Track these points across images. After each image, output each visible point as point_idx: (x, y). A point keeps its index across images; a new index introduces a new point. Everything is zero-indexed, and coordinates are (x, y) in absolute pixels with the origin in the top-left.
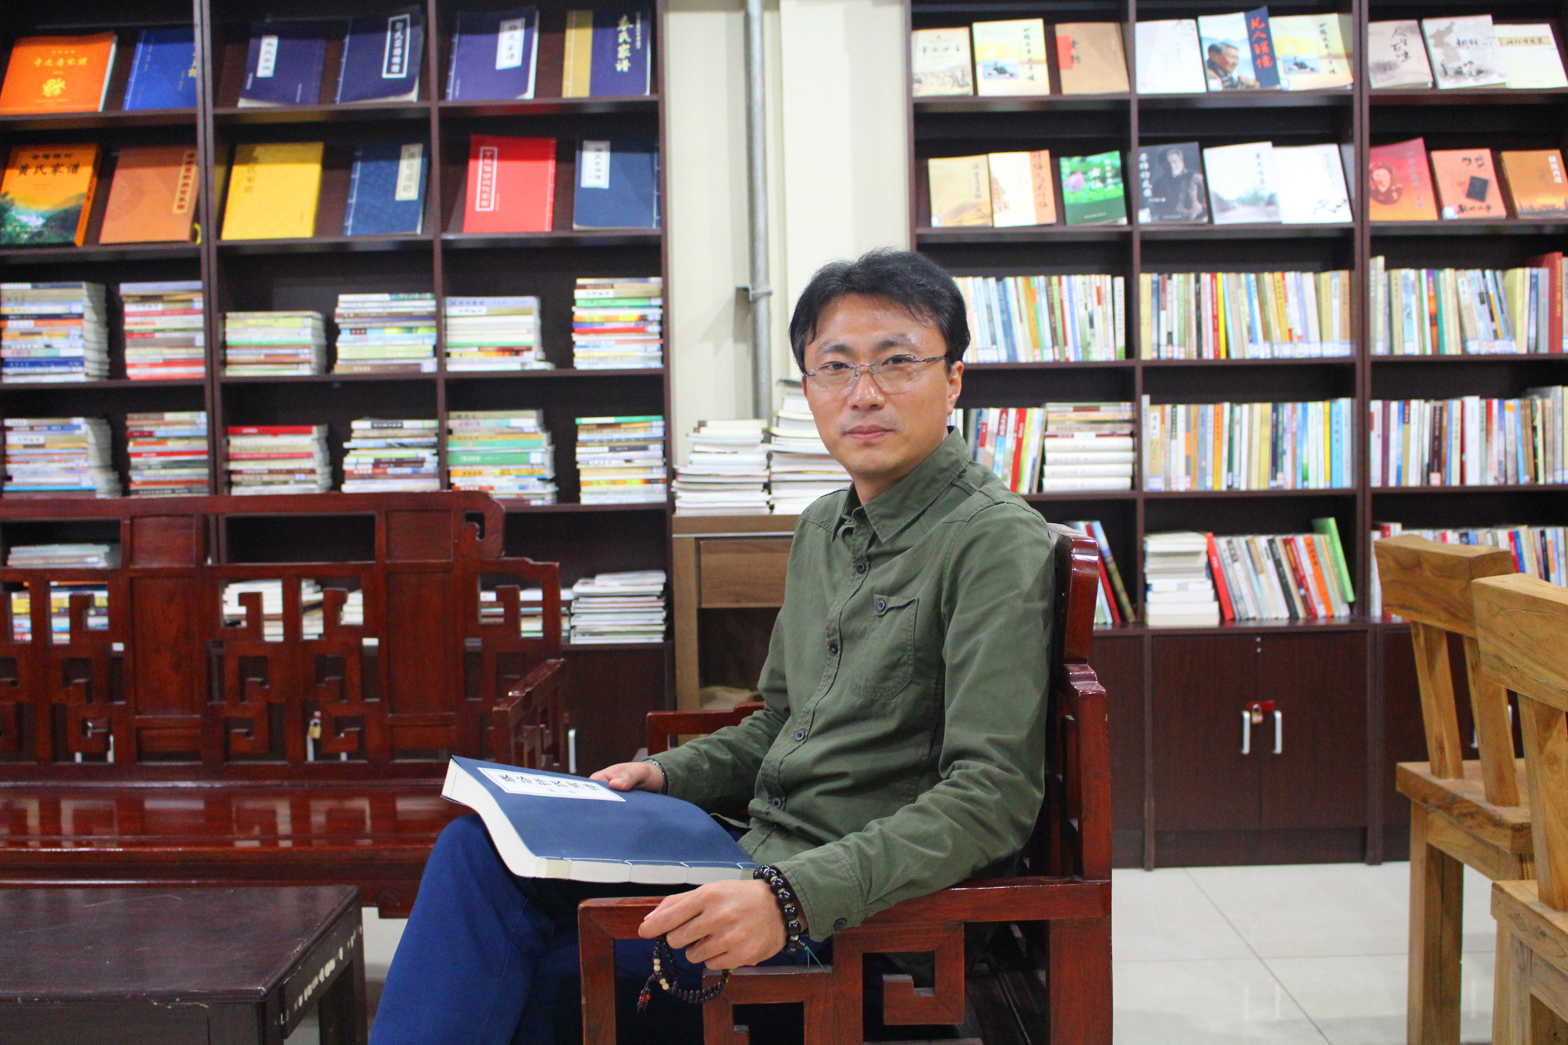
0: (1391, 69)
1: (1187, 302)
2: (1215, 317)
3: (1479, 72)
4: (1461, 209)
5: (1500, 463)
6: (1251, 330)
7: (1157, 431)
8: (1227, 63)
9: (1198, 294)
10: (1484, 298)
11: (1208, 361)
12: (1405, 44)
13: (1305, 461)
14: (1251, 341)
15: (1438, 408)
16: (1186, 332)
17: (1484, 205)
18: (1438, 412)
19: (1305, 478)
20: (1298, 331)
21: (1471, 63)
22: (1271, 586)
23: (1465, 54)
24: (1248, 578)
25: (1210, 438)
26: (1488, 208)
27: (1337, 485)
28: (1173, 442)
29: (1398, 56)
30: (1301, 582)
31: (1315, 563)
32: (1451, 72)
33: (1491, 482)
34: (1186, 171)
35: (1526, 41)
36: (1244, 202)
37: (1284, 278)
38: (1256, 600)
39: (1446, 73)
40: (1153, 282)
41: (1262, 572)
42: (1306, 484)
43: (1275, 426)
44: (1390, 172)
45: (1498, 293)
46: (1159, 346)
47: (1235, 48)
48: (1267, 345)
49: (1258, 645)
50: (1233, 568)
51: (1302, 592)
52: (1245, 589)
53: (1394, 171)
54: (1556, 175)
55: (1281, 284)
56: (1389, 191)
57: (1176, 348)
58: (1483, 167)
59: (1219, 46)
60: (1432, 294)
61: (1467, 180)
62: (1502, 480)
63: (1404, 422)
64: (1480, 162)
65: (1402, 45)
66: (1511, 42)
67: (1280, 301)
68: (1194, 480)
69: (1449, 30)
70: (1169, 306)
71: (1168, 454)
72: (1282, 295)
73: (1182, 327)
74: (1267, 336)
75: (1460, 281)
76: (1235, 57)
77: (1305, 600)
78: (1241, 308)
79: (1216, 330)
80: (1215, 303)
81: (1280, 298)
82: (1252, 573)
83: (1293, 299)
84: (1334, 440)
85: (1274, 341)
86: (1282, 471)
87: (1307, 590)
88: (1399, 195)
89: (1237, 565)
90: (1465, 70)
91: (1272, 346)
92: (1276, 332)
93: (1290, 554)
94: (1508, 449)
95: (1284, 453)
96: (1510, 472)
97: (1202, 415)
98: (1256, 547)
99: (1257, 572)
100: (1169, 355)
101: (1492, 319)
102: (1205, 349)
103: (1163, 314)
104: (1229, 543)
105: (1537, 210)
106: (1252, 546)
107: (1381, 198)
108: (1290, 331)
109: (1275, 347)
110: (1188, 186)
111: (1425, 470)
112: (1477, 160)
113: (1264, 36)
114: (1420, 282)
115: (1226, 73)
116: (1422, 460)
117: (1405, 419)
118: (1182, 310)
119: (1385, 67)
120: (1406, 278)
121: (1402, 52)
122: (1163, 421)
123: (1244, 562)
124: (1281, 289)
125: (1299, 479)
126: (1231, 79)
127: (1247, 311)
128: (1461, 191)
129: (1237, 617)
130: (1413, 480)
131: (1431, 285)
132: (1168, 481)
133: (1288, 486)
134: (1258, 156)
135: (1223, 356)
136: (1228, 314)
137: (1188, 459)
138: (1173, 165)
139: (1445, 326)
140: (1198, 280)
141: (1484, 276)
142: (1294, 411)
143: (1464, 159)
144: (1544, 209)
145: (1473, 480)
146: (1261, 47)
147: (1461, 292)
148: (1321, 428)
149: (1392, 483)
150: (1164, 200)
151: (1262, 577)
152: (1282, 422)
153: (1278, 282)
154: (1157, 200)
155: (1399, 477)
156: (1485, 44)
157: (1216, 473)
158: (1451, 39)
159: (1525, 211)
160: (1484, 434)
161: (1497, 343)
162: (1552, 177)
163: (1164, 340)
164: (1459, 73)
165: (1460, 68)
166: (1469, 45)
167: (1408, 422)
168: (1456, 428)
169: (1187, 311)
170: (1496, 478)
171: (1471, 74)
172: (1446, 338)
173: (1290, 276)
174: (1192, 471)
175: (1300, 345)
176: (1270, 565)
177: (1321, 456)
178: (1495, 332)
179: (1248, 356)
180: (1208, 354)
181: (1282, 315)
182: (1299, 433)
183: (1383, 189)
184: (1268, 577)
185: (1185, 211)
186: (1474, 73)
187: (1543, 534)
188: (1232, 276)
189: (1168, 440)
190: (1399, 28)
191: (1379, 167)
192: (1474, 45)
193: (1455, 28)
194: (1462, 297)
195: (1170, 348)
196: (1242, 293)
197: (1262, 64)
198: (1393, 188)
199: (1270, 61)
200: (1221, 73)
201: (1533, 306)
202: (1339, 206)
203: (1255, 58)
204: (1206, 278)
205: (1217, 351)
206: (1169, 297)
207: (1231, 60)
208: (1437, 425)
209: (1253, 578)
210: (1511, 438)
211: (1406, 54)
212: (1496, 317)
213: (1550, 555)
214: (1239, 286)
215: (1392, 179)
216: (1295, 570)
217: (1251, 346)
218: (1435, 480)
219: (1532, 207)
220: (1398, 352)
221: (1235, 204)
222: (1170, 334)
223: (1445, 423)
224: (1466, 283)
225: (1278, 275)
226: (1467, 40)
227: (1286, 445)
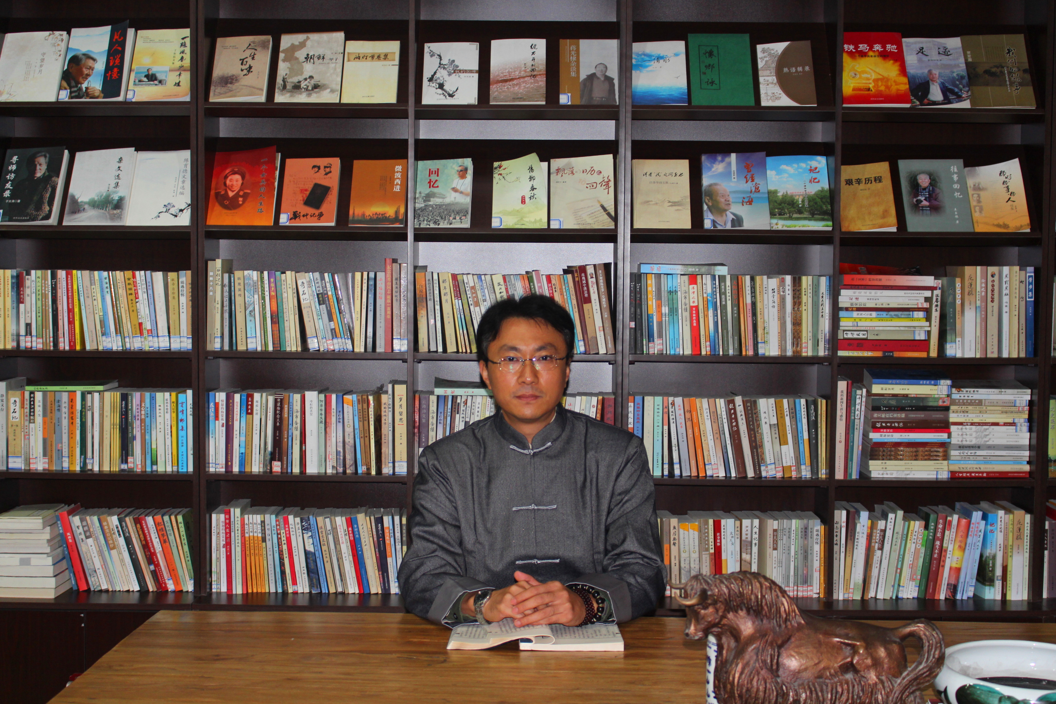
0: (231, 83)
1: (44, 296)
2: (70, 311)
3: (316, 87)
4: (295, 216)
5: (338, 453)
6: (103, 323)
7: (17, 415)
8: (81, 73)
9: (54, 289)
10: (322, 299)
11: (64, 352)
12: (253, 58)
13: (154, 446)
14: (103, 334)
15: (279, 400)
16: (44, 325)
17: (317, 212)
18: (279, 404)
19: (154, 462)
20: (148, 325)
21: (311, 77)
22: (122, 561)
23: (308, 69)
24: (101, 553)
25: (65, 422)
26: (321, 215)
27: (183, 470)
28: (32, 425)
29: (242, 70)
30: (151, 558)
31: (164, 541)
32: (289, 87)
33: (330, 471)
34: (47, 174)
35: (373, 57)
36: (94, 204)
37: (134, 276)
38: (108, 574)
39: (284, 87)
40: (12, 277)
41: (114, 548)
42: (155, 468)
43: (125, 414)
44: (243, 178)
45: (337, 294)
46: (18, 335)
47: (94, 60)
48: (119, 338)
49: (82, 620)
50: (87, 544)
51: (152, 567)
52: (98, 564)
53: (247, 176)
54: (397, 184)
55: (131, 281)
56: (237, 196)
57: (34, 339)
58: (329, 175)
59: (81, 56)
60: (273, 294)
61: (310, 187)
62: (341, 470)
63: (247, 413)
64: (328, 170)
65: (249, 60)
66: (359, 58)
67: (130, 297)
68: (50, 462)
69: (302, 45)
70: (27, 299)
71: (27, 436)
72: (133, 292)
73: (40, 319)
74: (119, 330)
75: (299, 283)
76: (92, 69)
77: (156, 575)
78: (95, 303)
79: (71, 322)
80: (70, 298)
81: (131, 294)
82: (105, 548)
83: (142, 296)
84: (180, 428)
85: (126, 334)
86: (133, 455)
87: (157, 565)
88: (244, 202)
89: (90, 541)
90: (303, 85)
91: (123, 339)
92: (127, 326)
93: (141, 532)
94: (347, 440)
95: (134, 438)
96: (349, 462)
97: (59, 401)
98: (108, 525)
99: (110, 548)
100: (29, 345)
101: (331, 319)
102: (61, 340)
103: (22, 306)
104: (82, 520)
105: (368, 218)
106: (105, 524)
107: (227, 203)
108: (140, 324)
109: (127, 340)
110: (45, 188)
111: (268, 457)
112: (325, 167)
113: (120, 49)
114: (262, 282)
115: (78, 83)
116: (265, 449)
117: (249, 410)
118: (39, 303)
119: (228, 81)
120: (250, 278)
121: (248, 66)
122: (22, 406)
123: (97, 539)
124: (132, 286)
125: (149, 462)
126: (80, 89)
127: (100, 306)
128: (300, 198)
129: (92, 589)
130: (256, 468)
131: (272, 285)
132: (28, 461)
133: (139, 469)
134: (121, 160)
135: (78, 348)
136: (83, 307)
137: (45, 441)
138: (38, 167)
139: (286, 324)
140: (54, 277)
141: (323, 278)
142: (142, 400)
143: (314, 167)
144: (375, 217)
145: (312, 469)
146: (115, 59)
147: (301, 293)
148: (168, 416)
149: (236, 469)
150: (19, 201)
151: (114, 552)
152: (132, 409)
153: (129, 279)
154: (13, 201)
155: (242, 463)
156: (331, 59)
157: (71, 455)
158: (301, 55)
159: (356, 218)
160: (323, 425)
161: (335, 341)
162: (393, 185)
163: (23, 332)
164: (297, 87)
165: (299, 82)
166: (316, 59)
167: (252, 413)
168: (297, 420)
169: (44, 305)
170: (333, 467)
171: (307, 89)
172: (287, 334)
173: (140, 275)
174: (49, 453)
175: (151, 338)
176: (121, 541)
177: (168, 442)
178: (333, 331)
179: (101, 348)
180: (64, 345)
181: (133, 310)
182: (148, 420)
183: (231, 194)
184: (120, 553)
185: (34, 213)
186: (310, 88)
187: (380, 521)
188: (86, 273)
189: (27, 423)
190: (254, 42)
191: (235, 173)
192: (321, 61)
193: (309, 43)
194: (302, 297)
195: (29, 339)
196: (97, 289)
197: (111, 76)
198: (241, 193)
199: (118, 73)
200: (73, 83)
201: (371, 307)
202: (181, 210)
203: (108, 68)
204: (62, 274)
205: (72, 342)
206: (28, 291)
207: (86, 71)
208: (278, 416)
209: (106, 553)
210: (349, 430)
211: (250, 67)
212: (334, 317)
213: (387, 542)
214: (92, 282)
215: (242, 184)
216: (147, 546)
217: (104, 338)
218: (277, 467)
219: (363, 215)
220: (241, 347)
221: (86, 206)
222: (28, 326)
223: (286, 416)
224: (305, 285)
225: (129, 273)
226: (316, 54)
227: (137, 432)
